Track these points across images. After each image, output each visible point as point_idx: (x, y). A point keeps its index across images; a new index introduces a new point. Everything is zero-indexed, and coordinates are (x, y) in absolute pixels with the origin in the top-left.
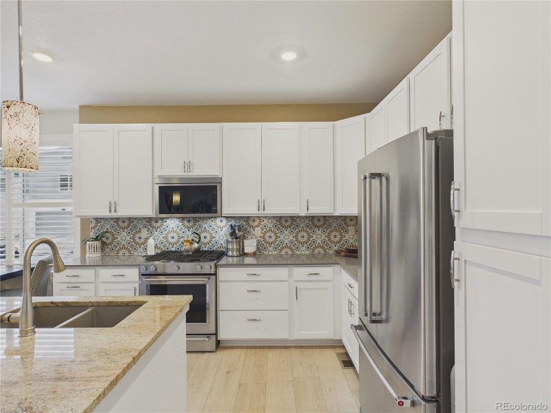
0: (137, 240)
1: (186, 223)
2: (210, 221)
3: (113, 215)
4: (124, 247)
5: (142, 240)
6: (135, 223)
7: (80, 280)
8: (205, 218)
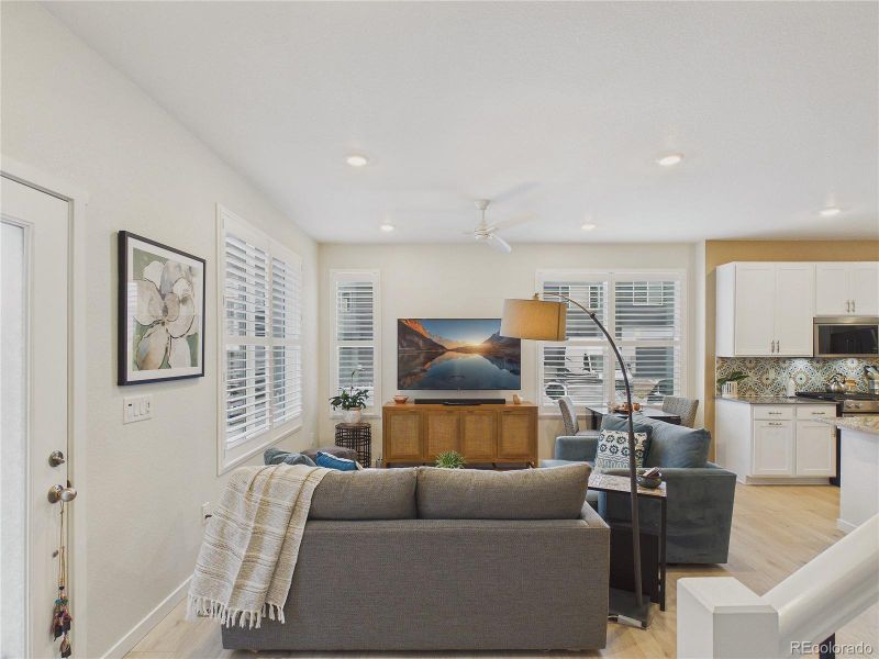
0: (764, 381)
1: (815, 364)
2: (840, 363)
3: (776, 354)
4: (750, 388)
5: (769, 382)
6: (763, 363)
7: (779, 417)
8: (835, 359)
